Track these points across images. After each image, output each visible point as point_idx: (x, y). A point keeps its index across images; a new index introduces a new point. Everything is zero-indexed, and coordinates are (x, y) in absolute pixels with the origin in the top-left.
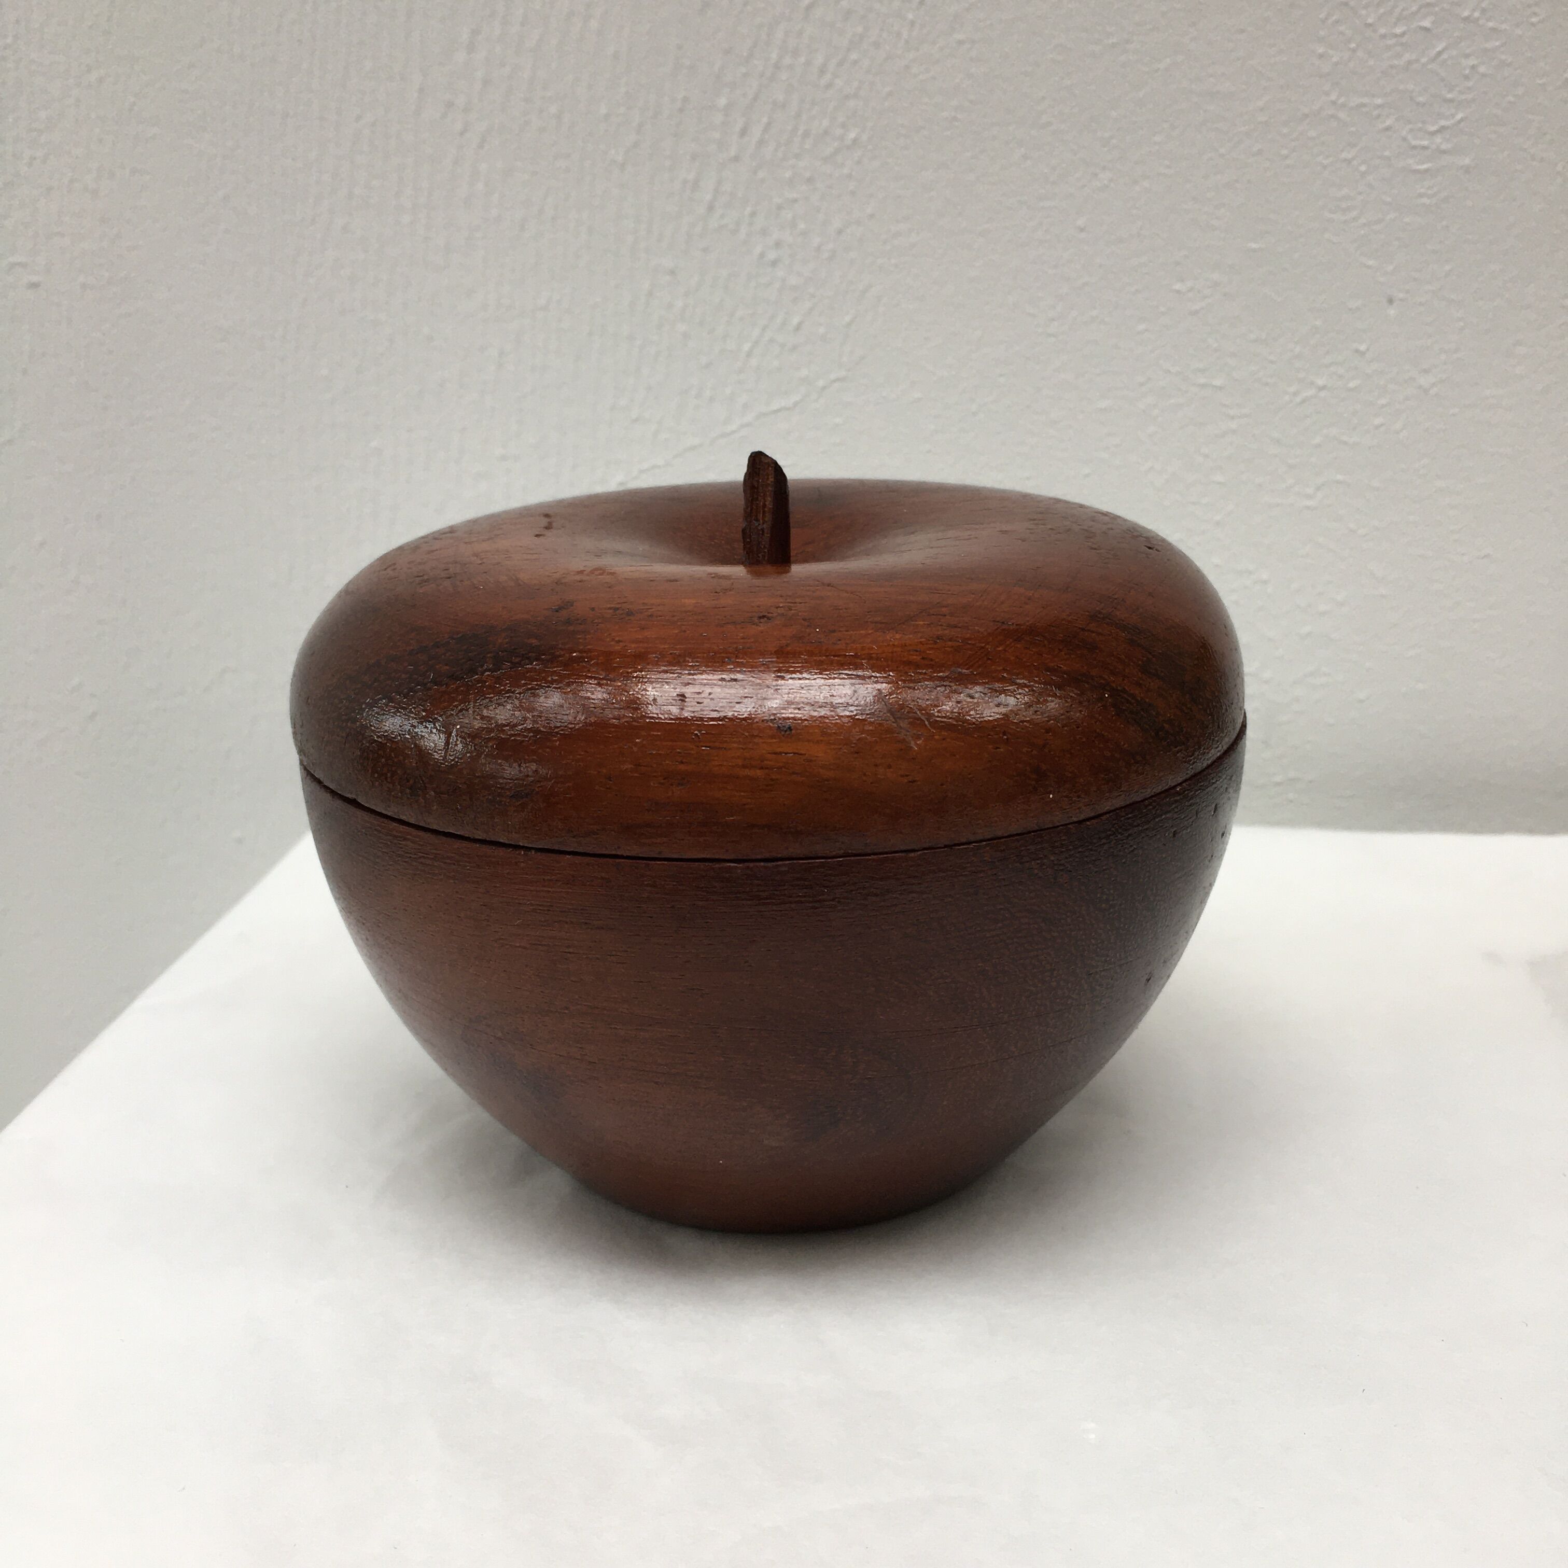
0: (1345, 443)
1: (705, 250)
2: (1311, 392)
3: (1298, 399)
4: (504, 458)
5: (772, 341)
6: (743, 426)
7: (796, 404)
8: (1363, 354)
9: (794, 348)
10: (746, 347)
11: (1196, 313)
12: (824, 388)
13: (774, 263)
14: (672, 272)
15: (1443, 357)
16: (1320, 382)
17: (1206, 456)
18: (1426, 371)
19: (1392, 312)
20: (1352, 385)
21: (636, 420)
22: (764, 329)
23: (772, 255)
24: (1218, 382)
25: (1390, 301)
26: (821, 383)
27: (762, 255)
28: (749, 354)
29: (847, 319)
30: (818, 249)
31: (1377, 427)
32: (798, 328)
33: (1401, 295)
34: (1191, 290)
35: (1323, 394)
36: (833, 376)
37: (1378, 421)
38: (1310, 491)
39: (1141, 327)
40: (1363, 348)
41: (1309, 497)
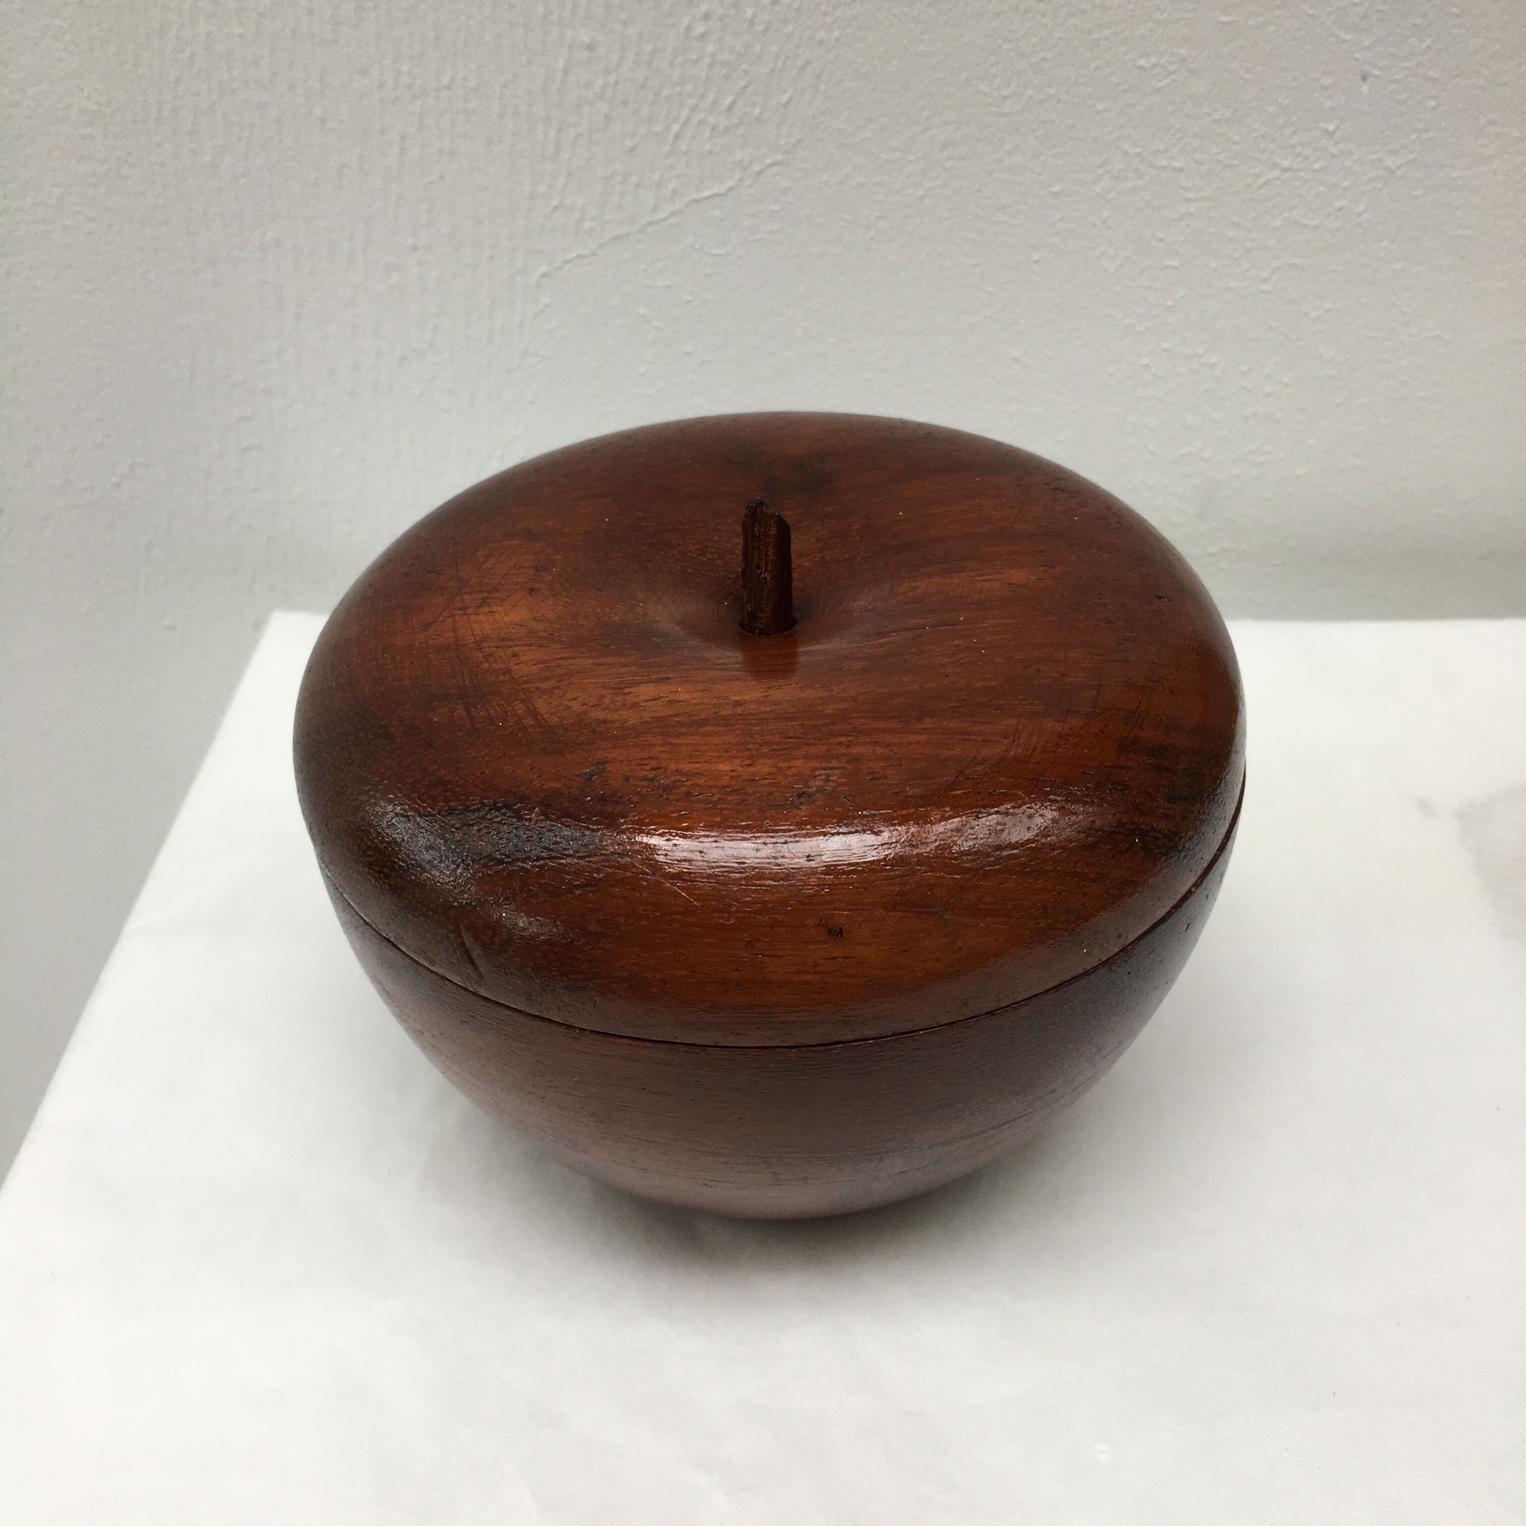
0: (1305, 226)
1: (625, 23)
2: (1277, 173)
3: (1261, 181)
4: (415, 248)
5: (702, 122)
6: (672, 214)
7: (731, 189)
8: (1332, 134)
9: (727, 130)
10: (676, 128)
11: (1158, 90)
12: (760, 173)
13: (703, 37)
14: (590, 47)
15: (1414, 136)
16: (1285, 164)
17: (1161, 240)
18: (1394, 152)
19: (1365, 89)
20: (1317, 166)
21: (556, 208)
22: (694, 108)
23: (700, 29)
24: (1177, 164)
25: (1364, 78)
26: (756, 168)
27: (689, 28)
28: (677, 137)
29: (785, 98)
30: (752, 22)
31: (1340, 209)
32: (731, 107)
33: (1377, 72)
34: (1155, 66)
35: (1287, 175)
36: (769, 161)
37: (1339, 204)
38: (1265, 274)
39: (1099, 107)
40: (1331, 128)
41: (1266, 280)
